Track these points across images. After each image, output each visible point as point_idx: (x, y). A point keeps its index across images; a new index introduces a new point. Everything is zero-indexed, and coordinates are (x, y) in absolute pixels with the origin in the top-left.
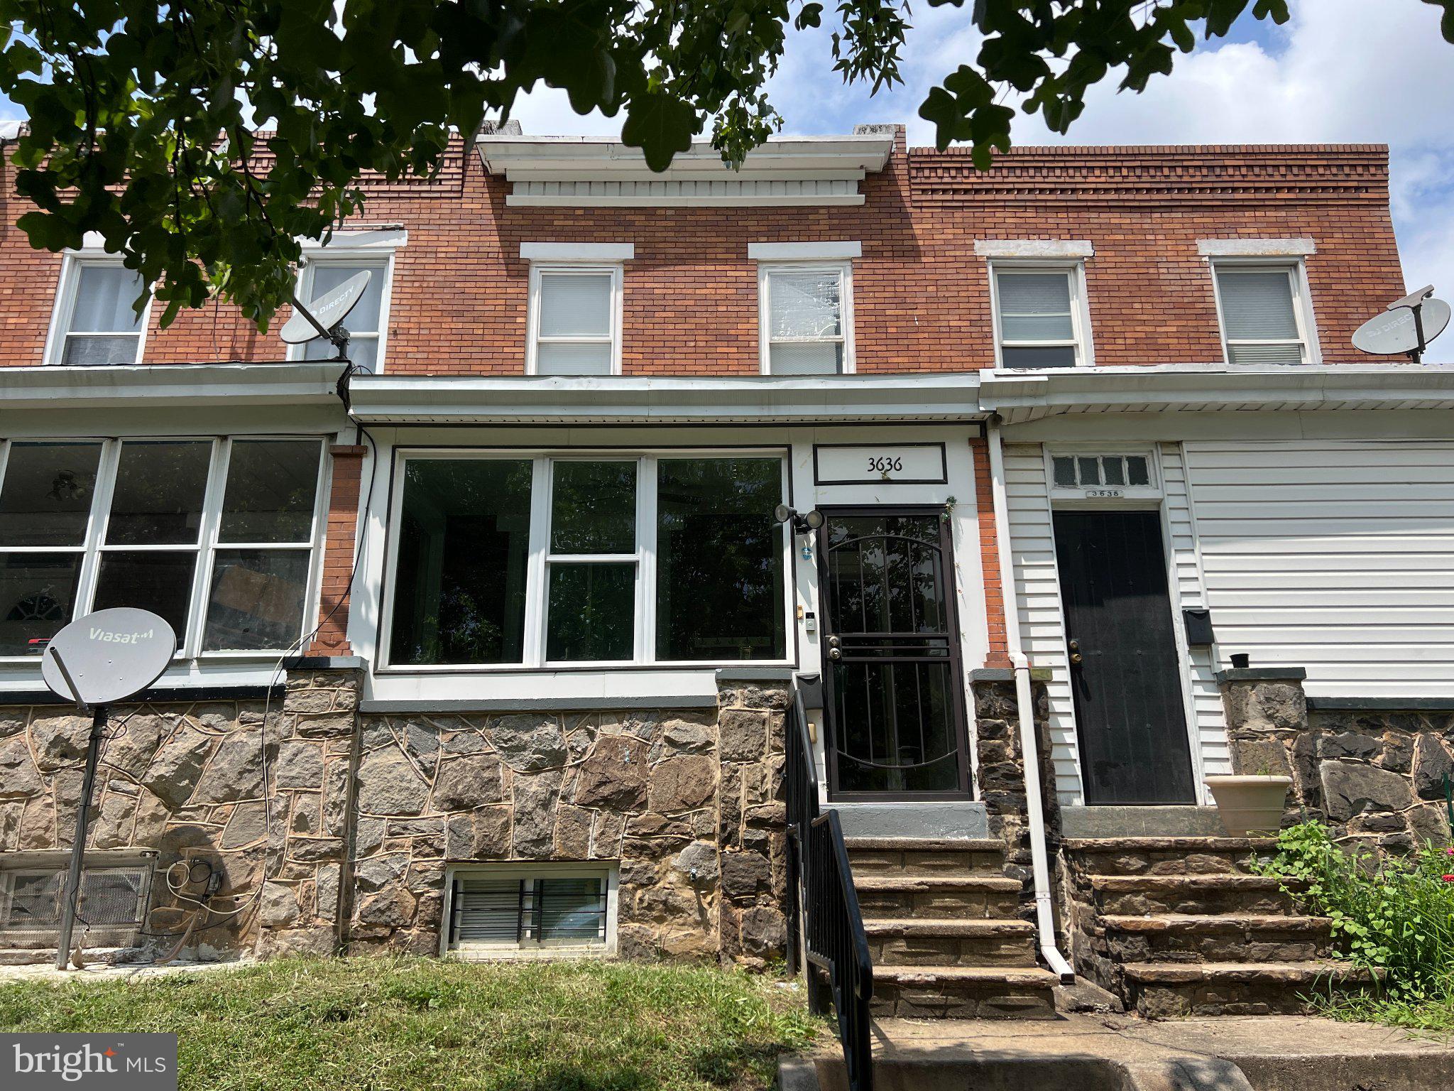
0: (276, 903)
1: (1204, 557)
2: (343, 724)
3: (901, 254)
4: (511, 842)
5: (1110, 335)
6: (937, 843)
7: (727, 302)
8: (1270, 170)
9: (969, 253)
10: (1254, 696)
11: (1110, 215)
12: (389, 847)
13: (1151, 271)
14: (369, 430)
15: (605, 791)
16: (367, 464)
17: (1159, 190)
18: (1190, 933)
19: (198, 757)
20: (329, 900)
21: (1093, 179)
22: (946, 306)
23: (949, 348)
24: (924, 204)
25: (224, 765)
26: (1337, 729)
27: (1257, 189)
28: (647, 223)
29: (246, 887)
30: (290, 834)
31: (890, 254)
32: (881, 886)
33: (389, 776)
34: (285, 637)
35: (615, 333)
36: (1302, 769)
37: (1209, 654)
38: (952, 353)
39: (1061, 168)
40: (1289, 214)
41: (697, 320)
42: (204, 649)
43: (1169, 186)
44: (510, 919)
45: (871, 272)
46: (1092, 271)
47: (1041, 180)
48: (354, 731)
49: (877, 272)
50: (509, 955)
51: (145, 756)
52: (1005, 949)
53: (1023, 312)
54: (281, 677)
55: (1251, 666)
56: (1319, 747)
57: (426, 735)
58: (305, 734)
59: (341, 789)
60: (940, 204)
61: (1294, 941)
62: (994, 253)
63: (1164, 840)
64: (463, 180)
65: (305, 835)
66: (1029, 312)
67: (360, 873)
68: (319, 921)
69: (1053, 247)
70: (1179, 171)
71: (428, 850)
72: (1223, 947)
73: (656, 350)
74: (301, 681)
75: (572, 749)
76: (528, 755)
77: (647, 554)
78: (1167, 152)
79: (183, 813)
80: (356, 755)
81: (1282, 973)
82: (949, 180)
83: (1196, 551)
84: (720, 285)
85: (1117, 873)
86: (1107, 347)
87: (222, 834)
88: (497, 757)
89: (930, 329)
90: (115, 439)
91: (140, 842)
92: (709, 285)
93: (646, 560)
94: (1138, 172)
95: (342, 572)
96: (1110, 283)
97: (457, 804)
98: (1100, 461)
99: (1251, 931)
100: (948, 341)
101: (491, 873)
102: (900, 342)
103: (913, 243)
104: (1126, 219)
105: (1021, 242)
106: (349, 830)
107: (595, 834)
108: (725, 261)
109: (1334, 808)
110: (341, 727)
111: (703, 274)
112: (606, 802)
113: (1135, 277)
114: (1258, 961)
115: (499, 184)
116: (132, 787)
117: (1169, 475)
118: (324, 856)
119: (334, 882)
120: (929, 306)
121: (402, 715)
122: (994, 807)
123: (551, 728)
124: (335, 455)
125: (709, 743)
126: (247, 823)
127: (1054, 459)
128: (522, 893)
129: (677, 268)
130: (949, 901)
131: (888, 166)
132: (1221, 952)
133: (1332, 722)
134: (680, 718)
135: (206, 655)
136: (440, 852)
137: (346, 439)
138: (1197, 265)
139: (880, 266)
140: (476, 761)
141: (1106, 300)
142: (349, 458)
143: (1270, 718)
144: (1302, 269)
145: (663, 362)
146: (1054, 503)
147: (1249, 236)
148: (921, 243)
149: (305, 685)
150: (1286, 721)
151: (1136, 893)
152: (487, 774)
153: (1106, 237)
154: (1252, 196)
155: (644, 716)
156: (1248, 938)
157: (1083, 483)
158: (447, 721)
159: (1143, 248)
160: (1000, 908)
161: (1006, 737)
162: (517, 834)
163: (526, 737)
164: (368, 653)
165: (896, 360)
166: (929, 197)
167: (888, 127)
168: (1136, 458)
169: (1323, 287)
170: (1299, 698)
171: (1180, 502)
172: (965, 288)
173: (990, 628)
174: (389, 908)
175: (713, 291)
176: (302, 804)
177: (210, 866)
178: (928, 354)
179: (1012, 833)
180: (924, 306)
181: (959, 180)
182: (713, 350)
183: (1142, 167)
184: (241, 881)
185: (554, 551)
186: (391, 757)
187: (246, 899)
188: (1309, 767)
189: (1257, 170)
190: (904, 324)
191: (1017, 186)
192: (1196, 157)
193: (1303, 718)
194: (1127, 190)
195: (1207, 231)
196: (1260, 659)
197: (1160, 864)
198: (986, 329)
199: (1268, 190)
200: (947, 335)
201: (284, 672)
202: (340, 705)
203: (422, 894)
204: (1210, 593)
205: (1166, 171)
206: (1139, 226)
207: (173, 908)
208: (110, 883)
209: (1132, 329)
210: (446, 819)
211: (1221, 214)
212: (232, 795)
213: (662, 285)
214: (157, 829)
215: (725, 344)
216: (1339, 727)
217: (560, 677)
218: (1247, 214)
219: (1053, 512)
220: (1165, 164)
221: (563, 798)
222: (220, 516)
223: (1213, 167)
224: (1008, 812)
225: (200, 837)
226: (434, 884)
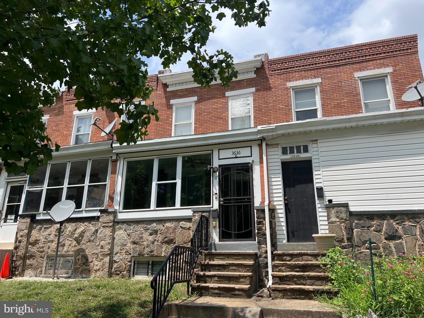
0: (97, 265)
1: (323, 172)
2: (111, 224)
3: (266, 89)
4: (145, 252)
5: (327, 105)
6: (236, 253)
7: (220, 109)
8: (377, 48)
9: (285, 86)
10: (333, 211)
11: (327, 69)
12: (120, 253)
13: (339, 84)
14: (119, 155)
15: (166, 239)
16: (118, 163)
17: (342, 60)
18: (290, 277)
19: (83, 232)
20: (107, 265)
21: (322, 60)
22: (279, 102)
23: (279, 114)
24: (273, 74)
25: (88, 234)
26: (360, 220)
27: (373, 55)
28: (200, 91)
29: (92, 262)
30: (100, 250)
31: (263, 90)
32: (217, 264)
33: (120, 236)
34: (101, 204)
35: (193, 121)
36: (346, 232)
37: (323, 200)
38: (280, 115)
39: (312, 58)
40: (384, 61)
41: (212, 114)
42: (86, 208)
43: (345, 58)
44: (145, 270)
45: (258, 95)
46: (321, 87)
47: (306, 62)
48: (113, 226)
49: (259, 95)
50: (145, 279)
51: (73, 232)
52: (241, 280)
53: (302, 101)
54: (98, 214)
55: (333, 203)
56: (354, 225)
57: (129, 227)
58: (103, 227)
59: (110, 239)
60: (277, 74)
61: (319, 280)
62: (292, 85)
63: (296, 252)
64: (157, 86)
65: (103, 250)
66: (304, 100)
67: (114, 259)
68: (105, 270)
69: (310, 81)
70: (348, 53)
71: (128, 254)
72: (299, 281)
73: (202, 123)
74: (103, 215)
75: (159, 229)
76: (150, 231)
77: (179, 180)
78: (344, 48)
79: (80, 245)
80: (114, 231)
81: (308, 288)
82: (279, 67)
83: (321, 171)
84: (218, 104)
85: (283, 261)
86: (325, 108)
87: (87, 250)
88: (143, 231)
89: (274, 109)
90: (70, 162)
91: (72, 251)
92: (215, 105)
93: (179, 182)
94: (335, 55)
95: (113, 189)
96: (327, 89)
97: (134, 243)
98: (295, 147)
99: (307, 277)
100: (279, 112)
101: (141, 259)
102: (266, 114)
103: (270, 86)
104: (332, 70)
105: (300, 81)
106: (112, 249)
107: (164, 250)
108: (220, 98)
109: (357, 243)
110: (110, 225)
111: (214, 102)
112: (166, 242)
113: (335, 86)
114: (309, 285)
115: (165, 86)
116: (71, 239)
117: (314, 149)
118: (106, 255)
119: (108, 261)
120: (274, 103)
121: (124, 222)
122: (259, 243)
123: (155, 224)
124: (112, 162)
125: (190, 227)
126: (92, 247)
127: (282, 148)
128: (149, 264)
129: (208, 101)
130: (234, 268)
131: (263, 66)
132: (299, 282)
133: (358, 218)
134: (184, 221)
135: (86, 209)
136: (130, 254)
137: (114, 157)
138: (354, 80)
139: (260, 93)
140: (138, 233)
141: (325, 94)
142: (115, 162)
143: (338, 217)
144: (389, 77)
145: (204, 126)
146: (281, 160)
147: (371, 69)
148: (271, 85)
149: (103, 216)
150: (342, 218)
151: (283, 266)
152: (140, 236)
153: (326, 76)
154: (372, 57)
155: (176, 221)
156: (306, 279)
157: (290, 153)
158: (133, 223)
159: (337, 78)
160: (247, 270)
161: (263, 224)
162: (147, 250)
163: (149, 227)
164: (117, 207)
165: (264, 119)
166: (274, 72)
167: (263, 54)
168: (305, 145)
169: (395, 81)
170: (347, 211)
171: (317, 157)
172: (284, 96)
173: (262, 195)
174: (120, 267)
175: (216, 106)
176: (102, 243)
177: (85, 257)
178: (273, 116)
179: (263, 250)
180: (272, 103)
181: (282, 66)
182: (216, 122)
183: (336, 54)
184: (91, 260)
185: (158, 181)
186: (121, 232)
187: (92, 264)
188: (349, 231)
189: (373, 49)
190: (267, 109)
191: (299, 65)
192: (353, 48)
193: (348, 217)
194: (332, 61)
195: (357, 70)
196: (336, 200)
197: (295, 259)
198: (290, 107)
199: (377, 54)
200: (279, 110)
201: (100, 213)
202: (110, 220)
203: (126, 264)
204: (324, 182)
205: (344, 54)
206: (336, 71)
207: (78, 266)
208: (67, 260)
209: (333, 102)
210: (132, 246)
211: (362, 64)
212: (90, 241)
213: (204, 106)
214: (76, 248)
215: (219, 120)
216: (360, 219)
217: (158, 212)
218: (370, 63)
219: (282, 162)
220: (343, 52)
221: (157, 241)
222: (89, 177)
223: (359, 50)
224: (263, 244)
225: (83, 250)
226: (129, 262)
